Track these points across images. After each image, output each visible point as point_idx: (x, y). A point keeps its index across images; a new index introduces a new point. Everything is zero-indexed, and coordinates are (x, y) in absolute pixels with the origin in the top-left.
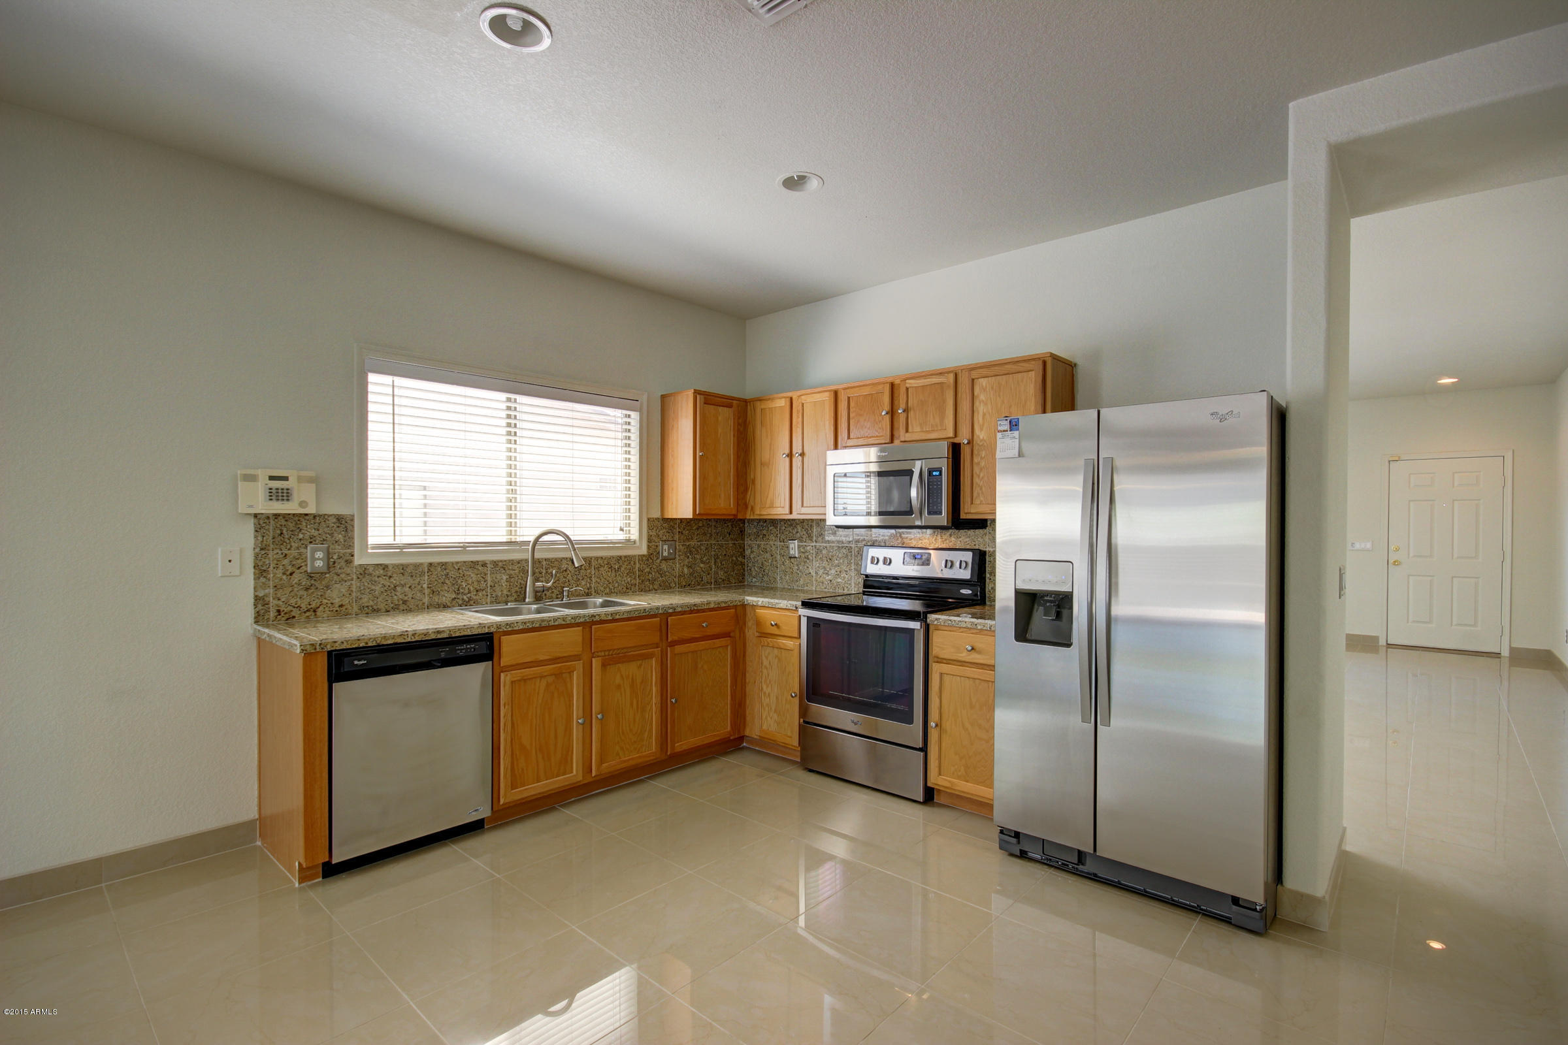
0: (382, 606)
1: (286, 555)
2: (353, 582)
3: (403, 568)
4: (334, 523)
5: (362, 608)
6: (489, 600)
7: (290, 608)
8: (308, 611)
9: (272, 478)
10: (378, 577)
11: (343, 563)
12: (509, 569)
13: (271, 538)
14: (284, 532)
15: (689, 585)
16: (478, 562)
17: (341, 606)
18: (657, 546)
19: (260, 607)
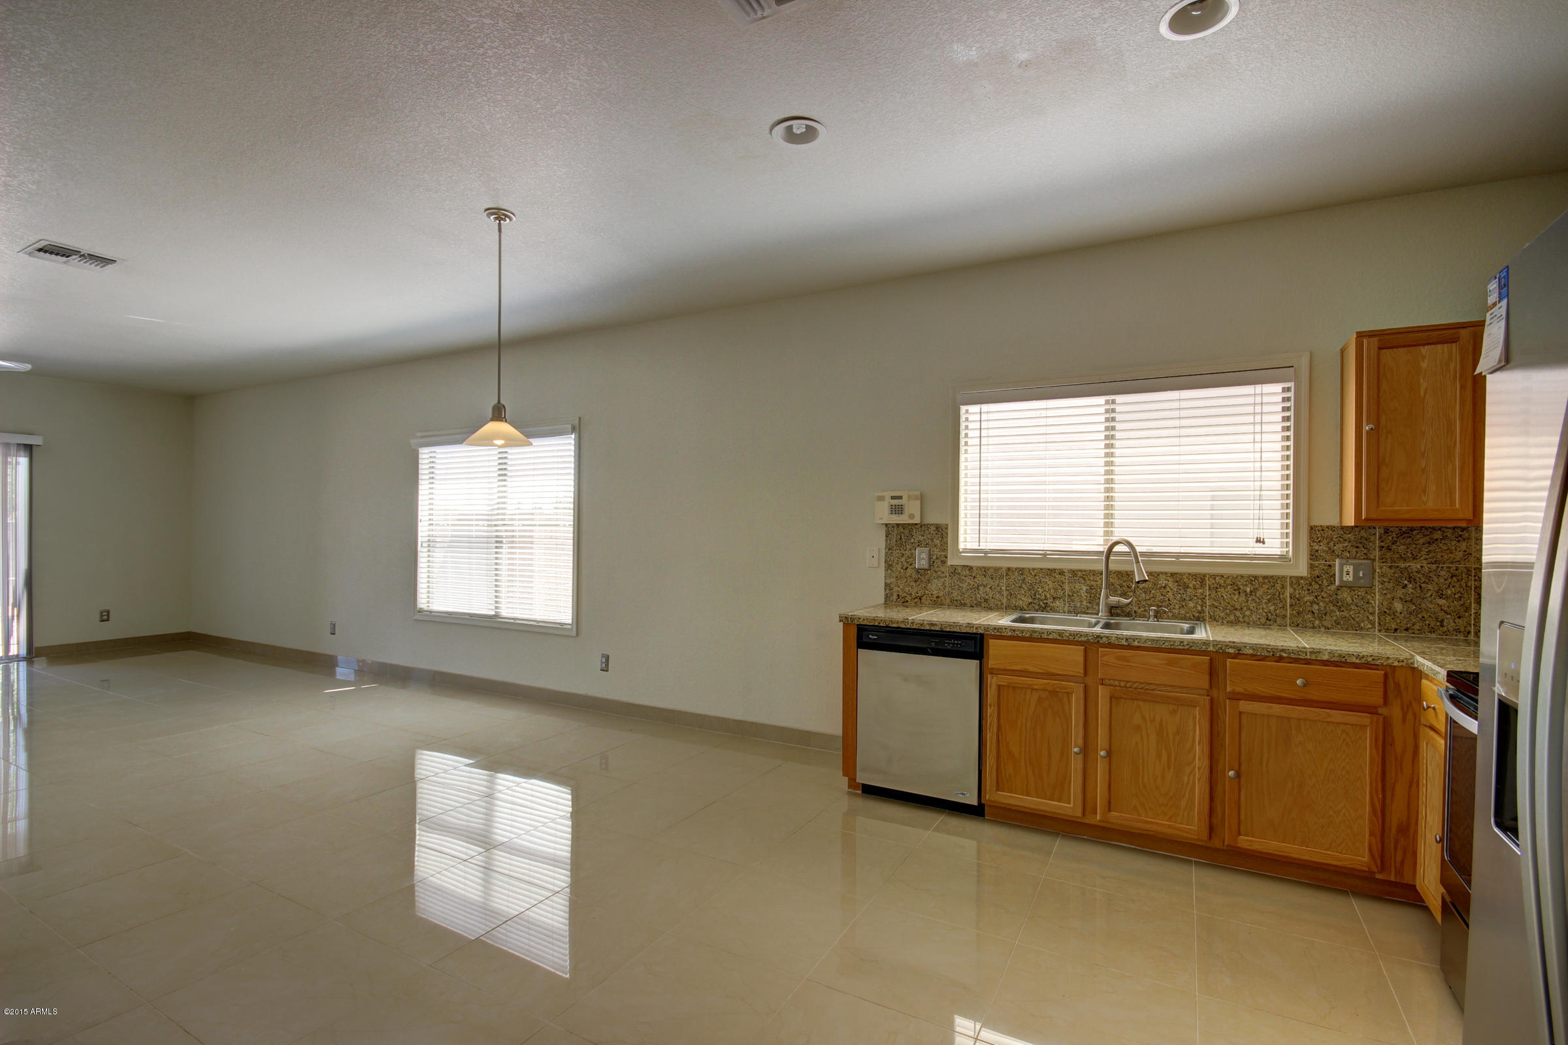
0: (968, 601)
1: (903, 554)
2: (947, 579)
3: (985, 570)
4: (934, 531)
5: (952, 601)
6: (1066, 609)
7: (905, 594)
8: (916, 598)
9: (892, 498)
10: (965, 576)
11: (939, 563)
12: (1090, 580)
13: (894, 541)
14: (903, 537)
15: (1407, 630)
16: (1055, 570)
17: (938, 597)
18: (1330, 566)
19: (888, 591)
